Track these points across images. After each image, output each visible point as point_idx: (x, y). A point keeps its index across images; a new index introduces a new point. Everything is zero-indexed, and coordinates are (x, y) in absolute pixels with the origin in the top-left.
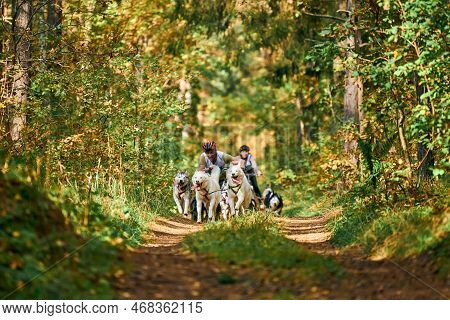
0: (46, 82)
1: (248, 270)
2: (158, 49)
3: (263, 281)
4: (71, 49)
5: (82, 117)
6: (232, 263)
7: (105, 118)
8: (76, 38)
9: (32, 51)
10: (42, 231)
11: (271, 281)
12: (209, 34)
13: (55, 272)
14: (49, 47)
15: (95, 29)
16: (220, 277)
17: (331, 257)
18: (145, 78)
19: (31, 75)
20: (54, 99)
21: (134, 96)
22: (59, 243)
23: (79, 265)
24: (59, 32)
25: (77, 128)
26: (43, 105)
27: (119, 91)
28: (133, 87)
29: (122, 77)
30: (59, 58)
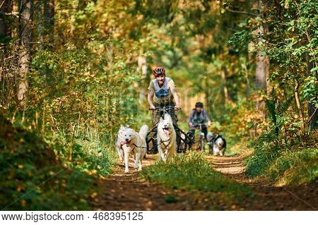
0: (43, 58)
1: (186, 193)
2: (123, 35)
3: (197, 201)
4: (61, 34)
5: (68, 84)
6: (175, 188)
7: (85, 84)
8: (65, 27)
9: (33, 37)
10: (39, 164)
11: (203, 201)
12: (160, 25)
13: (48, 193)
14: (45, 33)
15: (78, 21)
16: (167, 198)
17: (246, 185)
18: (113, 55)
19: (32, 53)
20: (48, 71)
21: (105, 68)
22: (52, 173)
23: (66, 189)
24: (52, 23)
25: (64, 91)
26: (41, 75)
27: (95, 65)
28: (105, 62)
29: (96, 55)
30: (52, 41)
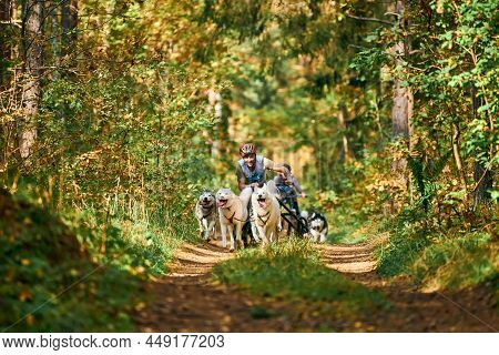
0: (60, 92)
1: (284, 303)
2: (185, 55)
3: (301, 315)
4: (88, 55)
5: (100, 132)
6: (267, 295)
7: (125, 133)
8: (92, 43)
9: (44, 57)
10: (54, 258)
11: (310, 316)
12: (241, 39)
13: (69, 304)
14: (63, 53)
15: (115, 33)
16: (254, 311)
17: (377, 290)
18: (170, 87)
19: (43, 84)
20: (68, 111)
21: (157, 108)
22: (74, 272)
23: (96, 297)
24: (74, 37)
25: (94, 143)
26: (57, 118)
27: (141, 103)
28: (157, 98)
29: (144, 87)
30: (74, 65)
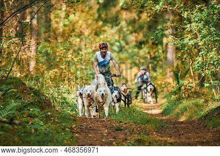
0: (44, 47)
1: (127, 125)
2: (91, 33)
3: (133, 129)
4: (55, 33)
5: (59, 62)
6: (121, 122)
7: (69, 62)
8: (57, 29)
9: (39, 34)
10: (42, 108)
11: (137, 129)
12: (112, 27)
13: (47, 125)
14: (45, 32)
15: (65, 25)
16: (116, 127)
17: (162, 120)
18: (85, 45)
19: (38, 44)
20: (47, 54)
21: (80, 53)
22: (49, 113)
23: (58, 123)
24: (50, 26)
25: (57, 66)
26: (43, 56)
27: (74, 51)
28: (80, 49)
29: (75, 45)
30: (49, 37)
